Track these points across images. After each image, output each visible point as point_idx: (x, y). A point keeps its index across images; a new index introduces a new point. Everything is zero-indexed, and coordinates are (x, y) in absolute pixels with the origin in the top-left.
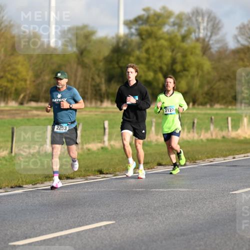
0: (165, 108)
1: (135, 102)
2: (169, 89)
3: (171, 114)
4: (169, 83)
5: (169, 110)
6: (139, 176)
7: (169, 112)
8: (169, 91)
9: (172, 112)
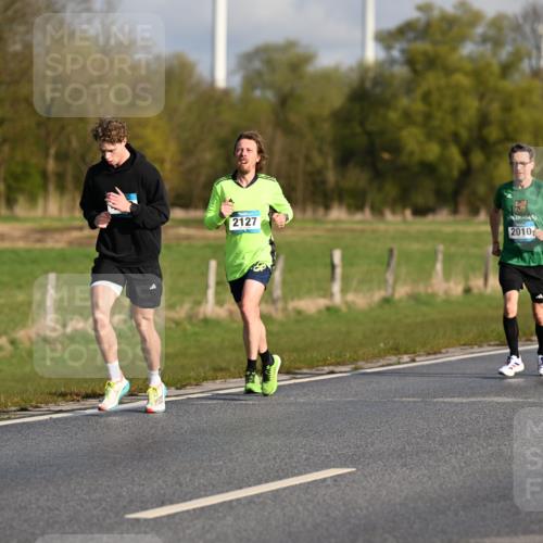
0: (235, 214)
1: (129, 210)
2: (246, 167)
3: (248, 231)
4: (245, 153)
5: (245, 222)
6: (149, 406)
7: (245, 228)
8: (246, 172)
9: (252, 227)
